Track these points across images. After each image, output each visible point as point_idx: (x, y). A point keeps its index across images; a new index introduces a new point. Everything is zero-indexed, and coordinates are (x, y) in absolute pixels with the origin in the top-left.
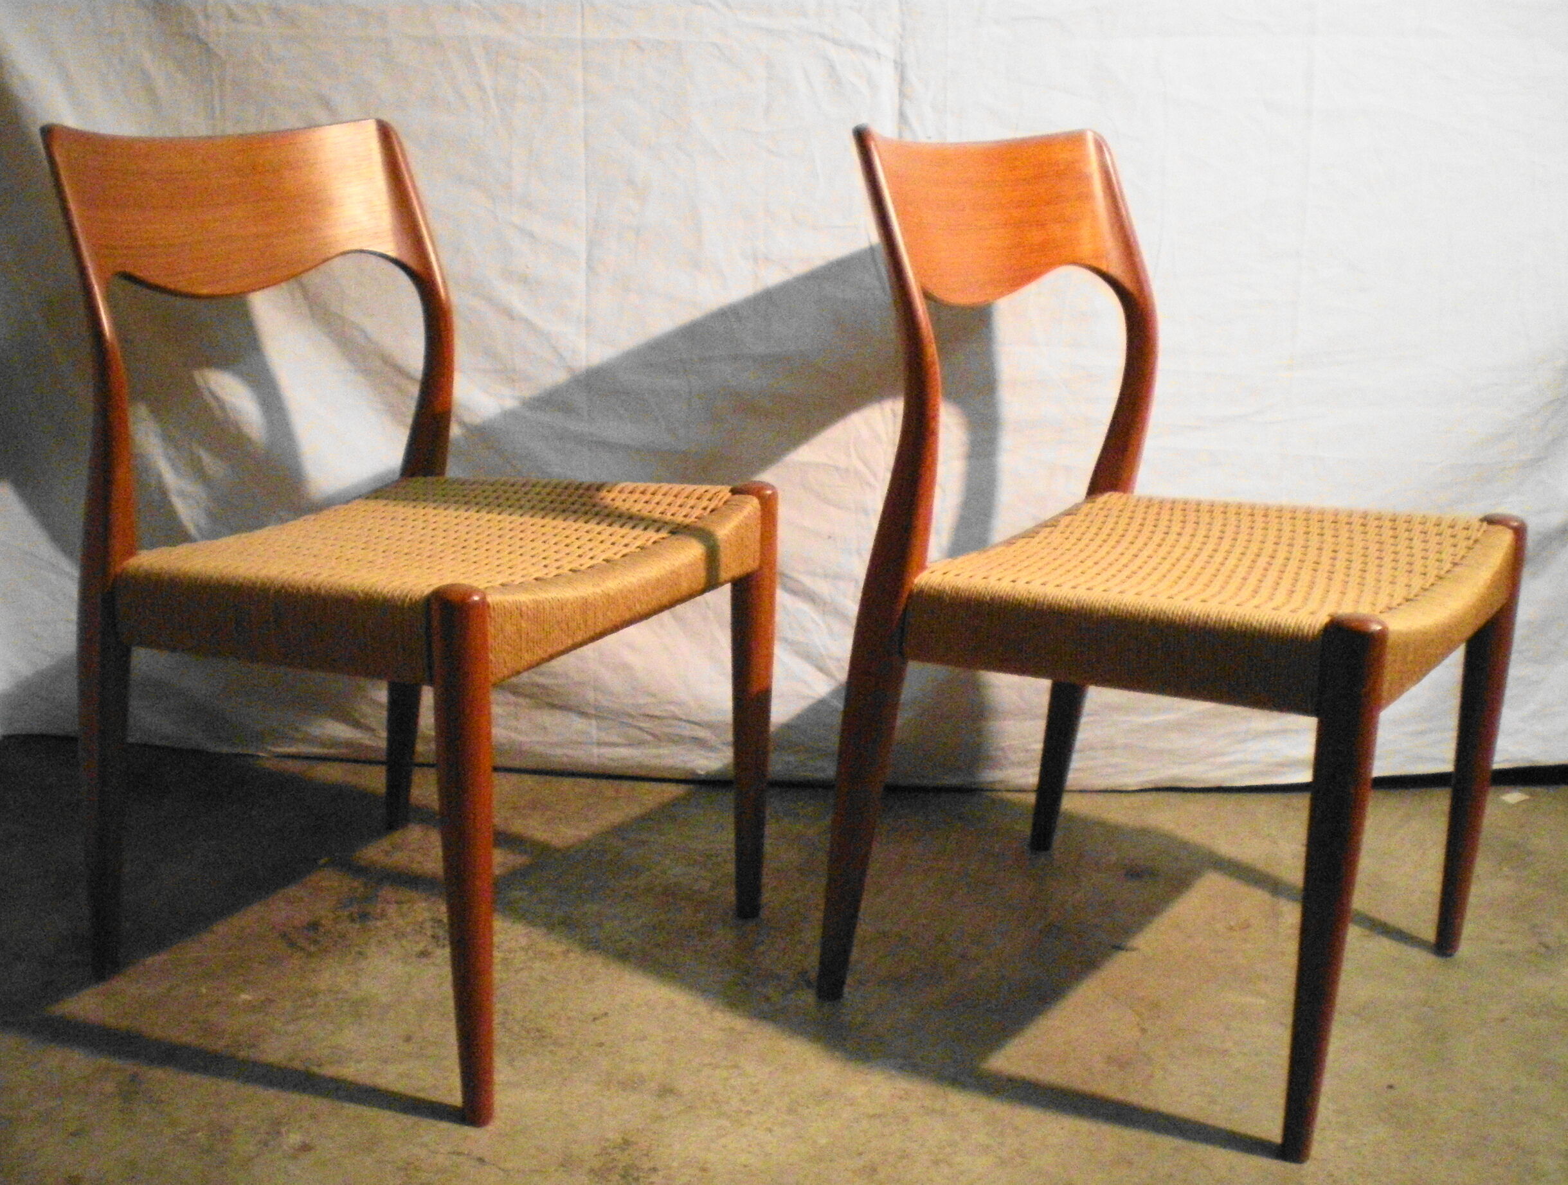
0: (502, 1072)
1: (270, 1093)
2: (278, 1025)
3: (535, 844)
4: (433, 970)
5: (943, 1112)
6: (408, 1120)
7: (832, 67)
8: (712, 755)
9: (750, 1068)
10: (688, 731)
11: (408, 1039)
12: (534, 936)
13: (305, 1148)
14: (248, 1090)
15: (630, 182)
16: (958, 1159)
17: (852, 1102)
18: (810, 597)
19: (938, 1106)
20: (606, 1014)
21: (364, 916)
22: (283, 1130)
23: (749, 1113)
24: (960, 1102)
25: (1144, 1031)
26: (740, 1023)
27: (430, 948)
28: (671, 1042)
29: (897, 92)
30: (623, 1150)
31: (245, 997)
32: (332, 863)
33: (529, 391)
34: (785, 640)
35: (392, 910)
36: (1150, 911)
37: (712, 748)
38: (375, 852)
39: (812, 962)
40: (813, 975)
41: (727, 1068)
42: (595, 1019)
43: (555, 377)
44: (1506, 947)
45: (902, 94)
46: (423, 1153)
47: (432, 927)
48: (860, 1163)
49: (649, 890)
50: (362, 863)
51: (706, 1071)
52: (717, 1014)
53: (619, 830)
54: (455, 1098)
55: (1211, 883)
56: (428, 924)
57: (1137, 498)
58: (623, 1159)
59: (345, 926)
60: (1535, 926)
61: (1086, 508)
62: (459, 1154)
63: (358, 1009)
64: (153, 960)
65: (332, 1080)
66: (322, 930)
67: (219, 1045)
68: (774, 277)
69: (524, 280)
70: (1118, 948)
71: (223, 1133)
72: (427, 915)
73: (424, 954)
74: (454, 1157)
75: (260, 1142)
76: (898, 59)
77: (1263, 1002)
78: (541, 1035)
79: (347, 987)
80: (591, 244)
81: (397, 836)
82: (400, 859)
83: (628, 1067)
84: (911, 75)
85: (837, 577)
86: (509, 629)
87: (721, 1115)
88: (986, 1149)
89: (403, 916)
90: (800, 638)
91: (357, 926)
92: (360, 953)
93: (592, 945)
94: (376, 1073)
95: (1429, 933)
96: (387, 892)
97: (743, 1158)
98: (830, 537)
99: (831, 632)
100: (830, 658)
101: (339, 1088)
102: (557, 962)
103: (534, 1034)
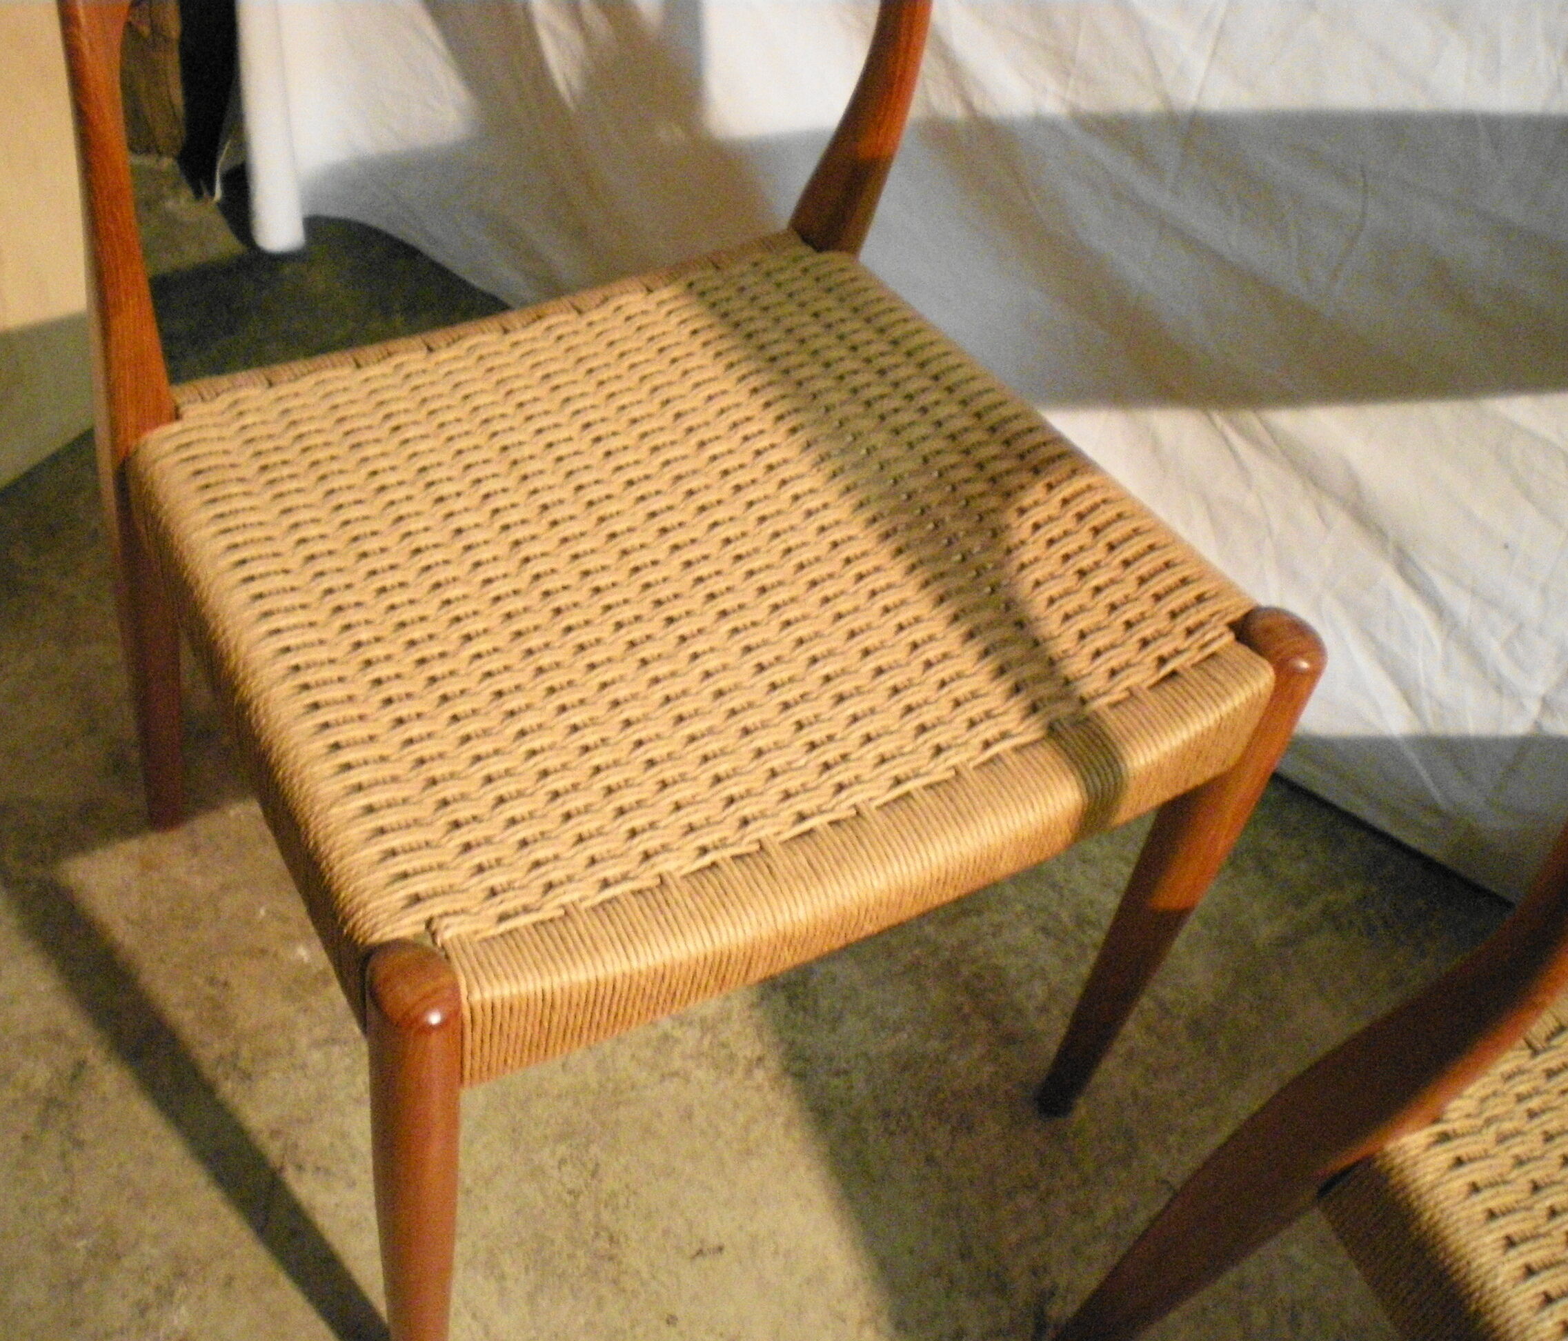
22: (181, 1290)
33: (1090, 103)
75: (140, 1303)
85: (1492, 603)
99: (1447, 666)
101: (294, 1233)
102: (730, 1083)
103: (602, 1244)
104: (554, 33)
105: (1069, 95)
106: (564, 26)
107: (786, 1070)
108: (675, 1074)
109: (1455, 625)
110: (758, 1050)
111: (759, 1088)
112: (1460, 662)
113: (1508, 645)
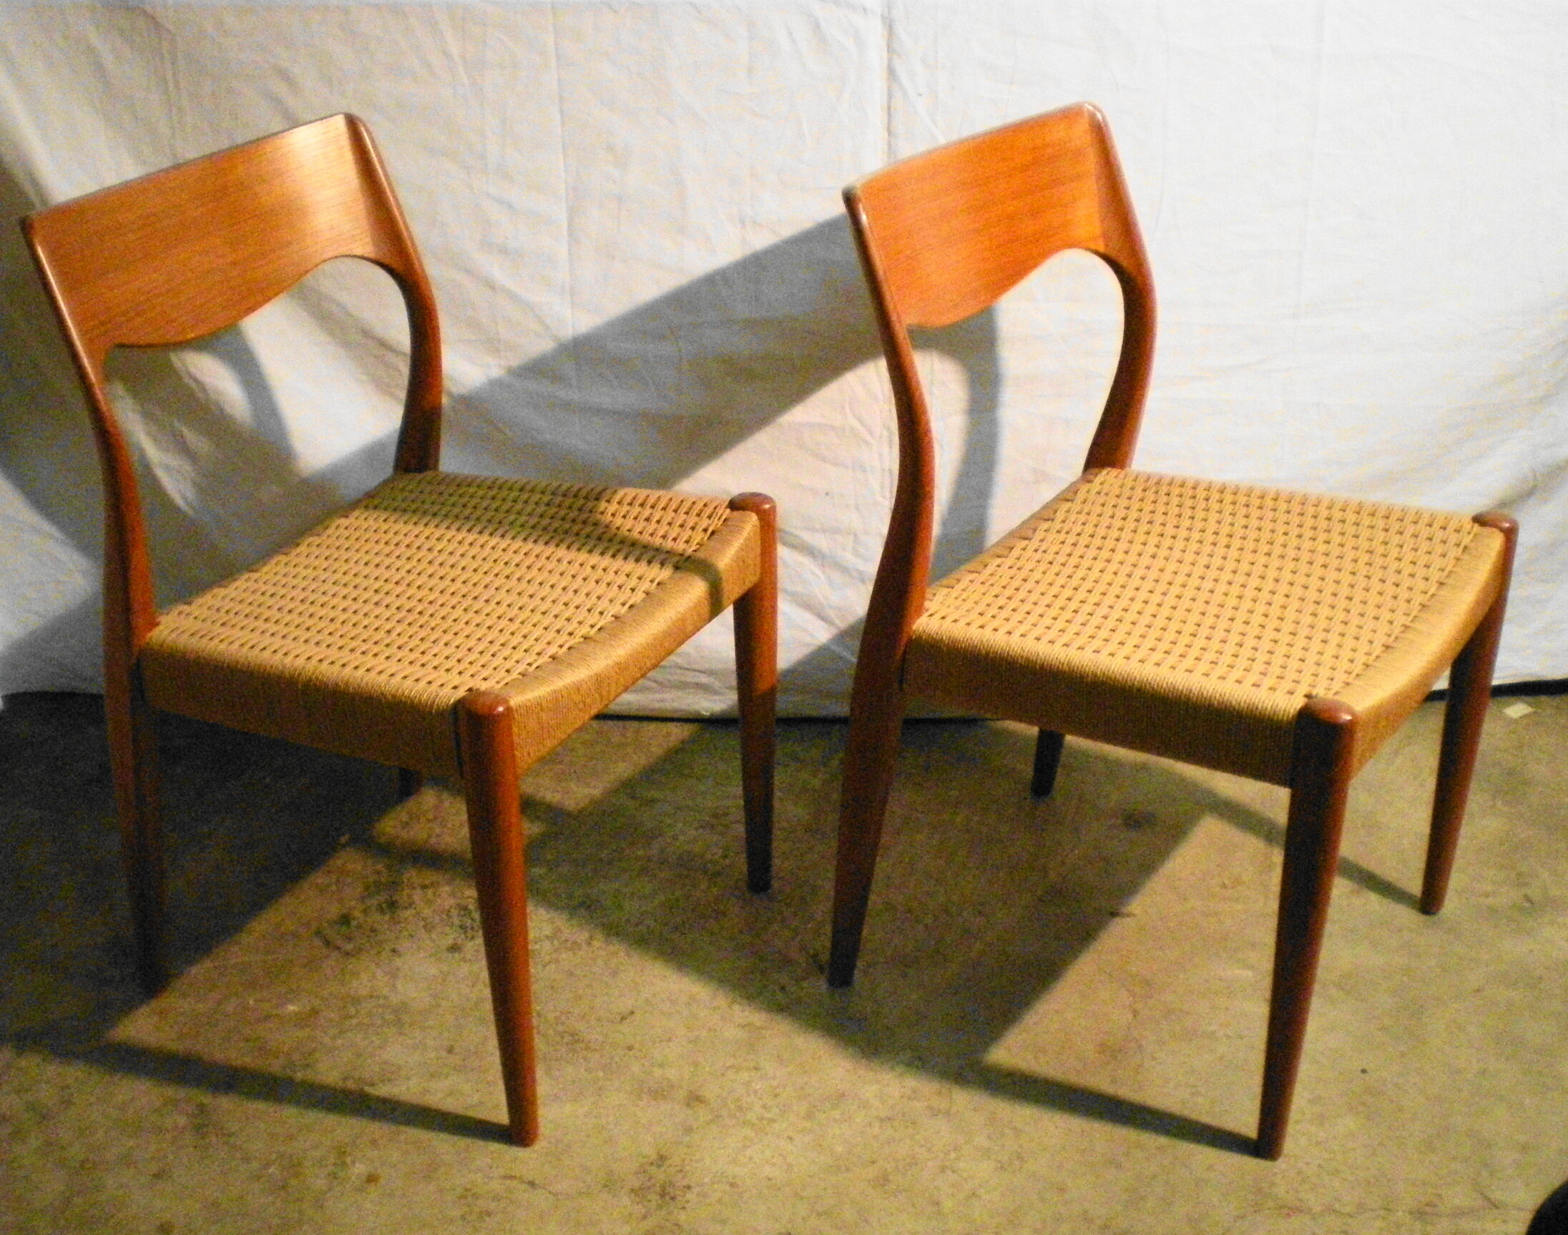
0: (544, 1086)
1: (331, 1119)
2: (327, 1040)
3: (550, 807)
4: (465, 969)
5: (947, 1113)
6: (462, 1142)
7: (817, 26)
8: (717, 698)
9: (769, 1067)
10: (691, 677)
11: (450, 1050)
12: (559, 924)
13: (372, 1179)
14: (312, 1116)
15: (610, 148)
16: (962, 1165)
17: (865, 1105)
18: (810, 551)
19: (943, 1106)
20: (632, 1013)
21: (392, 905)
22: (348, 1160)
23: (772, 1121)
24: (965, 1100)
25: (1135, 1013)
26: (758, 1018)
27: (459, 941)
28: (695, 1041)
29: (885, 48)
30: (659, 1166)
31: (291, 1008)
32: (354, 841)
34: (786, 591)
35: (417, 896)
36: (1148, 867)
37: (716, 692)
38: (391, 826)
39: (823, 943)
40: (825, 957)
41: (748, 1069)
42: (623, 1018)
43: (540, 346)
44: (1490, 901)
45: (890, 49)
46: (478, 1177)
47: (459, 915)
48: (872, 1172)
49: (663, 862)
50: (382, 840)
51: (730, 1075)
52: (736, 1007)
53: (628, 787)
54: (501, 1116)
55: (1209, 829)
56: (454, 912)
57: (1135, 475)
58: (660, 1175)
59: (376, 917)
60: (1519, 875)
61: (1084, 488)
62: (512, 1178)
63: (399, 1017)
64: (200, 970)
65: (385, 1101)
66: (354, 923)
67: (275, 1066)
68: (761, 241)
69: (503, 251)
70: (1114, 914)
71: (294, 1167)
72: (452, 901)
73: (454, 948)
74: (508, 1182)
75: (329, 1175)
76: (886, 14)
77: (1250, 973)
78: (575, 1038)
79: (385, 991)
80: (573, 213)
81: (411, 804)
82: (419, 833)
83: (658, 1072)
84: (899, 30)
85: (836, 531)
86: (532, 724)
87: (746, 1123)
88: (986, 1153)
89: (429, 902)
90: (799, 589)
91: (387, 917)
92: (394, 951)
93: (613, 931)
94: (426, 1091)
95: (1414, 885)
96: (412, 875)
97: (768, 1171)
98: (827, 494)
99: (830, 583)
100: (831, 607)
101: (394, 1110)
102: (581, 953)
103: (567, 1039)
104: (167, 468)
105: (503, 363)
106: (174, 461)
107: (608, 935)
108: (549, 962)
109: (824, 557)
110: (586, 935)
111: (600, 948)
112: (837, 577)
113: (856, 553)
